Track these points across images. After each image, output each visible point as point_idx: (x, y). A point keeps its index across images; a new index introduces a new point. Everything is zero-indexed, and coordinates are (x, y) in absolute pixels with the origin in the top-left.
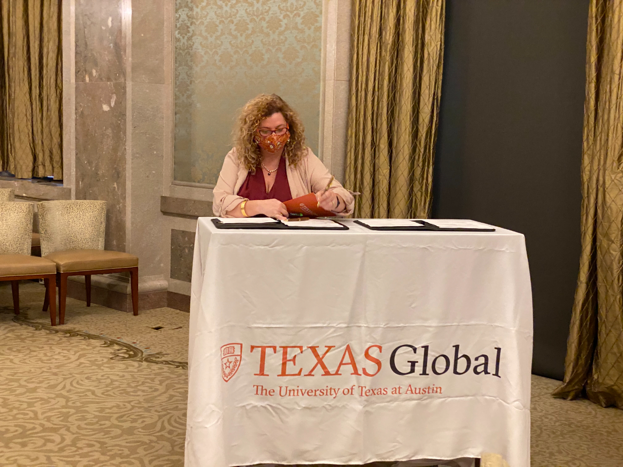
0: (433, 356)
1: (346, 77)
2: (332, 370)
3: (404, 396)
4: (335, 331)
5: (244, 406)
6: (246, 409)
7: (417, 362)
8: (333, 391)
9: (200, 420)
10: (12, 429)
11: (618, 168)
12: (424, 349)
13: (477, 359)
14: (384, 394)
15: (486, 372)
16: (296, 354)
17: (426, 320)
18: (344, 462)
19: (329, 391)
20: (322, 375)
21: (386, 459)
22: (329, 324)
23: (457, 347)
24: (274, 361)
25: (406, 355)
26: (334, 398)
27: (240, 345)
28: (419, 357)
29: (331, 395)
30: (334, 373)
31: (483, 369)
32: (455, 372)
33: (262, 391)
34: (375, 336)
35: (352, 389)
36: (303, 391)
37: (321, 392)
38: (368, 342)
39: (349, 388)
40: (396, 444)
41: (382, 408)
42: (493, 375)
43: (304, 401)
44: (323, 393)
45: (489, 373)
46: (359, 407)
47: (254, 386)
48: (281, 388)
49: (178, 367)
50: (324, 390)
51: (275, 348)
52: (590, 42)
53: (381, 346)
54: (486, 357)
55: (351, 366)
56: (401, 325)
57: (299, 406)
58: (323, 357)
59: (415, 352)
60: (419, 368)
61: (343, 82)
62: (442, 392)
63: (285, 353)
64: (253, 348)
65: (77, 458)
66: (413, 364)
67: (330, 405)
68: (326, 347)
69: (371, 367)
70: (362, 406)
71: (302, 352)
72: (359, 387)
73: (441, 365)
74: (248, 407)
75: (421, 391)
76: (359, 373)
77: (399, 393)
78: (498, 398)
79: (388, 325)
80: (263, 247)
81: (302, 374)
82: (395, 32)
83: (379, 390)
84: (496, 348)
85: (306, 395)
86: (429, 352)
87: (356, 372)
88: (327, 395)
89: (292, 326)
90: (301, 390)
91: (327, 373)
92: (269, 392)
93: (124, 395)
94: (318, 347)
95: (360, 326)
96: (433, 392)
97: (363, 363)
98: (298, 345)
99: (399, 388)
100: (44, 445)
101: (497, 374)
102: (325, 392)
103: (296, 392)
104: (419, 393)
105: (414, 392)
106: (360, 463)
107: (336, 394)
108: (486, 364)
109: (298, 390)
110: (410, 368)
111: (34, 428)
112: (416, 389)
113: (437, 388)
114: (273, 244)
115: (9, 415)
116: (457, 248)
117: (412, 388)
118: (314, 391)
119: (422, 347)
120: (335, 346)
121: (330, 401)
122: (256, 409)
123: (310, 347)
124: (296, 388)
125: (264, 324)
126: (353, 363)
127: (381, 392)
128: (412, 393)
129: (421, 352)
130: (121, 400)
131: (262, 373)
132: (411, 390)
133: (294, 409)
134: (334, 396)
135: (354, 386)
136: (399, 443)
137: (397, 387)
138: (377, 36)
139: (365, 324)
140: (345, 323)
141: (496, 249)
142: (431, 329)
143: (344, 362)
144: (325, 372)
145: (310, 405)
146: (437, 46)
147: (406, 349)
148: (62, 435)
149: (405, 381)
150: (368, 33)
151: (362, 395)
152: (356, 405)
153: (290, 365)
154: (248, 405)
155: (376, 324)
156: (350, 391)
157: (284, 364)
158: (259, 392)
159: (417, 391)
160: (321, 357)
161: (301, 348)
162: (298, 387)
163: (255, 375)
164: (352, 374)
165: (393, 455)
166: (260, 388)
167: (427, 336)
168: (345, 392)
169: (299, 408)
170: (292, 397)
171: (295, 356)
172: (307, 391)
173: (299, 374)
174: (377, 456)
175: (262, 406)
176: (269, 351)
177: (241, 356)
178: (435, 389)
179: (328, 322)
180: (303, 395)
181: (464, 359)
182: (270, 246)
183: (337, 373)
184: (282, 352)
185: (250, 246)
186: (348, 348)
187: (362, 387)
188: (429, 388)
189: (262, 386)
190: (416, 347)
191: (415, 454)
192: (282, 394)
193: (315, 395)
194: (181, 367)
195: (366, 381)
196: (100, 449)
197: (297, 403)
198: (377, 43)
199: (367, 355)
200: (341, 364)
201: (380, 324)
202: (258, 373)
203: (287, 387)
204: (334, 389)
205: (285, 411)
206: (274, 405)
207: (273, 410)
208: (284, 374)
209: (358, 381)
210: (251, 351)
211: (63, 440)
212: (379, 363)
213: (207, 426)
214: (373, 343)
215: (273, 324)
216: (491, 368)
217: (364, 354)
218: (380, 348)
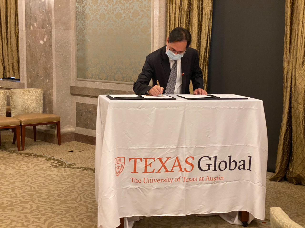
0: (219, 161)
1: (164, 25)
2: (170, 169)
3: (205, 182)
4: (170, 150)
5: (126, 188)
6: (127, 189)
7: (211, 165)
8: (170, 179)
9: (106, 196)
10: (6, 202)
11: (302, 68)
12: (214, 158)
13: (240, 162)
14: (195, 181)
15: (244, 168)
16: (152, 162)
17: (215, 143)
18: (176, 215)
19: (168, 180)
20: (165, 172)
21: (197, 213)
22: (168, 147)
23: (230, 157)
24: (141, 165)
25: (206, 161)
26: (171, 183)
27: (124, 158)
28: (212, 162)
29: (169, 182)
30: (170, 171)
31: (243, 167)
32: (230, 169)
33: (135, 181)
34: (190, 152)
35: (179, 178)
36: (155, 180)
37: (164, 180)
38: (187, 155)
39: (178, 178)
40: (201, 205)
41: (194, 188)
42: (248, 170)
43: (156, 185)
44: (165, 181)
45: (246, 169)
46: (183, 187)
47: (131, 178)
48: (144, 179)
49: (84, 170)
50: (165, 179)
51: (141, 159)
52: (287, 6)
53: (193, 157)
54: (244, 161)
55: (178, 167)
56: (203, 146)
57: (153, 187)
58: (165, 163)
59: (210, 160)
60: (212, 168)
61: (163, 28)
62: (224, 179)
63: (146, 161)
64: (130, 159)
65: (40, 216)
66: (209, 166)
67: (168, 187)
68: (166, 158)
69: (189, 168)
70: (184, 187)
71: (154, 161)
72: (183, 177)
73: (223, 166)
74: (128, 189)
75: (214, 179)
76: (183, 170)
77: (203, 180)
78: (250, 181)
79: (196, 147)
80: (135, 109)
81: (155, 172)
82: (189, 2)
83: (193, 179)
84: (249, 157)
85: (157, 182)
86: (217, 160)
87: (181, 170)
88: (167, 182)
89: (149, 148)
90: (154, 180)
91: (167, 171)
92: (139, 181)
93: (59, 184)
94: (162, 158)
95: (183, 147)
96: (219, 180)
97: (184, 165)
98: (153, 157)
99: (203, 178)
100: (23, 210)
101: (249, 169)
102: (166, 180)
103: (152, 181)
104: (213, 180)
105: (210, 179)
106: (184, 215)
107: (171, 181)
108: (244, 165)
109: (153, 180)
110: (208, 167)
111: (16, 202)
112: (211, 178)
113: (221, 177)
114: (140, 107)
115: (3, 195)
116: (230, 107)
117: (209, 178)
118: (161, 180)
119: (214, 157)
120: (170, 158)
121: (168, 185)
122: (132, 189)
123: (158, 158)
124: (152, 179)
125: (135, 147)
126: (180, 166)
127: (193, 180)
128: (209, 180)
129: (213, 159)
130: (58, 187)
131: (135, 171)
132: (209, 179)
133: (151, 189)
134: (171, 182)
135: (180, 177)
136: (204, 205)
137: (202, 177)
138: (179, 4)
139: (185, 146)
140: (176, 146)
141: (249, 108)
142: (217, 148)
143: (175, 165)
144: (166, 170)
145: (159, 187)
146: (209, 9)
147: (206, 158)
148: (30, 205)
149: (205, 174)
150: (175, 3)
151: (184, 181)
152: (181, 186)
153: (148, 167)
154: (128, 187)
155: (191, 146)
156: (178, 179)
157: (146, 167)
158: (134, 181)
159: (212, 179)
160: (164, 163)
161: (154, 158)
162: (153, 178)
163: (131, 172)
164: (179, 171)
165: (200, 211)
166: (134, 179)
167: (216, 151)
168: (176, 180)
169: (154, 189)
170: (150, 183)
171: (151, 163)
172: (157, 180)
173: (153, 172)
174: (192, 212)
175: (135, 188)
176: (138, 161)
177: (124, 163)
178: (220, 178)
179: (167, 146)
180: (155, 182)
181: (234, 163)
182: (138, 108)
183: (172, 171)
184: (145, 161)
185: (128, 109)
186: (177, 158)
187: (184, 177)
188: (217, 177)
189: (135, 178)
190: (211, 157)
191: (212, 210)
192: (145, 182)
193: (161, 182)
194: (86, 170)
195: (186, 174)
196: (51, 211)
197: (152, 186)
198: (180, 8)
199: (186, 162)
200: (174, 166)
201: (193, 146)
202: (133, 171)
203: (147, 178)
204: (171, 179)
205: (147, 190)
206: (141, 187)
207: (141, 190)
208: (146, 172)
209: (182, 174)
210: (129, 161)
211: (32, 207)
212: (192, 165)
213: (109, 198)
214: (189, 155)
215: (140, 147)
216: (247, 167)
217: (185, 161)
218: (193, 158)
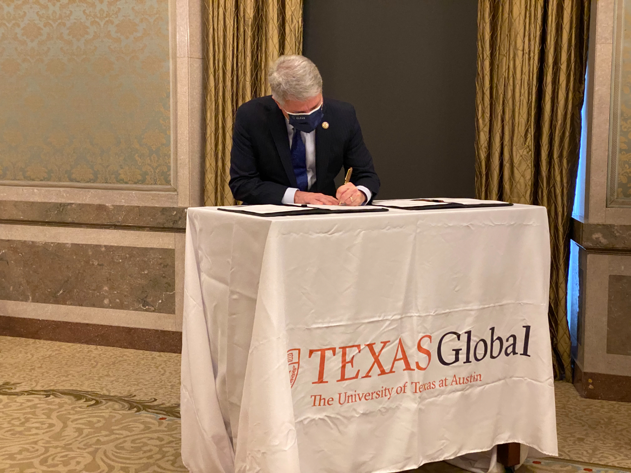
0: (475, 341)
1: (199, 54)
2: (387, 368)
3: (449, 388)
4: (390, 325)
5: (302, 421)
6: (304, 424)
7: (461, 349)
9: (277, 444)
12: (467, 334)
13: (507, 340)
14: (432, 388)
15: (514, 353)
17: (467, 303)
18: (400, 469)
19: (384, 391)
20: (379, 375)
21: (436, 459)
23: (493, 329)
24: (333, 364)
25: (451, 343)
26: (389, 399)
27: (298, 351)
28: (462, 344)
29: (386, 396)
30: (388, 371)
31: (512, 350)
32: (492, 357)
33: (320, 401)
34: (425, 325)
36: (361, 396)
37: (377, 394)
38: (420, 333)
39: (402, 385)
40: (444, 441)
41: (432, 403)
42: (521, 354)
43: (362, 407)
45: (517, 353)
46: (414, 406)
47: (311, 396)
48: (340, 394)
50: (379, 391)
51: (334, 350)
54: (514, 337)
55: (402, 360)
56: (447, 311)
57: (358, 413)
59: (459, 339)
60: (462, 357)
61: (197, 60)
62: (481, 379)
63: (344, 354)
64: (311, 352)
66: (457, 352)
67: (384, 408)
68: (382, 342)
69: (422, 358)
70: (416, 403)
71: (359, 352)
72: (412, 383)
73: (481, 350)
74: (306, 422)
75: (465, 381)
76: (412, 367)
77: (446, 385)
78: (526, 378)
79: (436, 313)
81: (360, 376)
84: (524, 327)
85: (363, 399)
86: (472, 337)
87: (408, 367)
88: (382, 397)
89: (349, 323)
90: (358, 395)
91: (383, 372)
92: (328, 401)
94: (375, 344)
95: (411, 316)
96: (474, 381)
97: (415, 356)
98: (356, 344)
99: (446, 380)
101: (525, 353)
102: (380, 394)
104: (463, 383)
105: (458, 383)
106: (415, 467)
108: (514, 344)
109: (355, 395)
110: (454, 356)
112: (460, 378)
113: (477, 376)
114: (332, 231)
116: (493, 223)
117: (457, 378)
118: (371, 394)
120: (389, 341)
121: (384, 403)
122: (313, 422)
123: (368, 345)
124: (353, 393)
125: (322, 323)
126: (405, 358)
127: (430, 386)
129: (464, 338)
131: (321, 380)
132: (456, 381)
133: (352, 417)
134: (389, 396)
135: (407, 382)
136: (447, 439)
139: (416, 313)
140: (399, 314)
141: (524, 223)
142: (473, 313)
143: (397, 358)
145: (367, 410)
147: (452, 336)
149: (449, 371)
151: (416, 392)
152: (409, 404)
153: (349, 366)
154: (305, 419)
155: (427, 312)
156: (403, 388)
157: (343, 367)
158: (317, 403)
160: (377, 354)
161: (358, 346)
162: (355, 391)
163: (313, 383)
164: (404, 370)
165: (442, 454)
166: (318, 398)
167: (470, 320)
168: (398, 391)
169: (358, 416)
170: (351, 403)
171: (354, 356)
172: (364, 395)
173: (356, 377)
174: (427, 457)
175: (320, 419)
176: (328, 354)
177: (298, 363)
179: (383, 315)
180: (360, 399)
181: (498, 341)
183: (391, 372)
184: (341, 353)
186: (400, 342)
187: (416, 383)
188: (471, 376)
189: (321, 396)
190: (460, 333)
192: (341, 402)
193: (372, 399)
195: (418, 375)
197: (354, 410)
199: (420, 348)
200: (395, 360)
201: (430, 312)
202: (317, 381)
203: (346, 393)
204: (388, 389)
205: (345, 421)
206: (332, 416)
207: (333, 422)
208: (343, 378)
209: (411, 376)
210: (310, 356)
212: (428, 353)
213: (286, 449)
214: (424, 333)
215: (332, 322)
216: (520, 348)
217: (416, 347)
218: (430, 337)
